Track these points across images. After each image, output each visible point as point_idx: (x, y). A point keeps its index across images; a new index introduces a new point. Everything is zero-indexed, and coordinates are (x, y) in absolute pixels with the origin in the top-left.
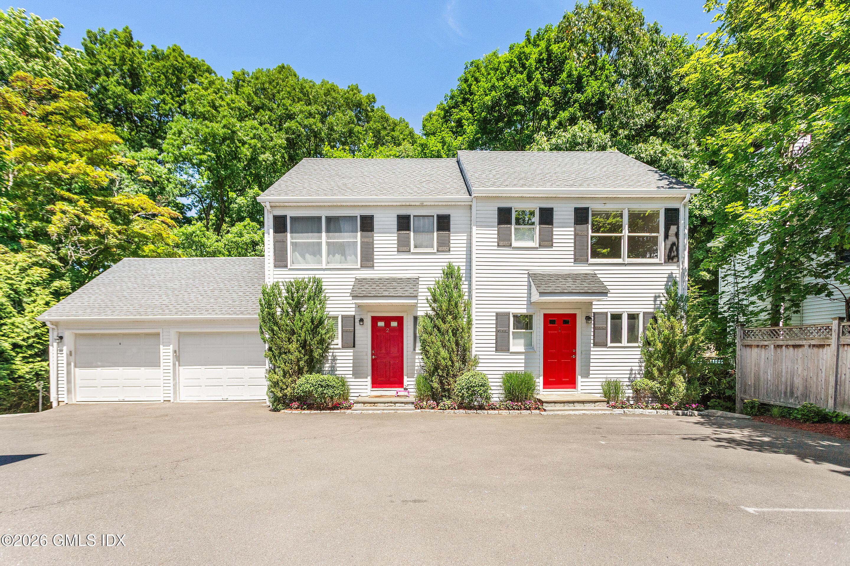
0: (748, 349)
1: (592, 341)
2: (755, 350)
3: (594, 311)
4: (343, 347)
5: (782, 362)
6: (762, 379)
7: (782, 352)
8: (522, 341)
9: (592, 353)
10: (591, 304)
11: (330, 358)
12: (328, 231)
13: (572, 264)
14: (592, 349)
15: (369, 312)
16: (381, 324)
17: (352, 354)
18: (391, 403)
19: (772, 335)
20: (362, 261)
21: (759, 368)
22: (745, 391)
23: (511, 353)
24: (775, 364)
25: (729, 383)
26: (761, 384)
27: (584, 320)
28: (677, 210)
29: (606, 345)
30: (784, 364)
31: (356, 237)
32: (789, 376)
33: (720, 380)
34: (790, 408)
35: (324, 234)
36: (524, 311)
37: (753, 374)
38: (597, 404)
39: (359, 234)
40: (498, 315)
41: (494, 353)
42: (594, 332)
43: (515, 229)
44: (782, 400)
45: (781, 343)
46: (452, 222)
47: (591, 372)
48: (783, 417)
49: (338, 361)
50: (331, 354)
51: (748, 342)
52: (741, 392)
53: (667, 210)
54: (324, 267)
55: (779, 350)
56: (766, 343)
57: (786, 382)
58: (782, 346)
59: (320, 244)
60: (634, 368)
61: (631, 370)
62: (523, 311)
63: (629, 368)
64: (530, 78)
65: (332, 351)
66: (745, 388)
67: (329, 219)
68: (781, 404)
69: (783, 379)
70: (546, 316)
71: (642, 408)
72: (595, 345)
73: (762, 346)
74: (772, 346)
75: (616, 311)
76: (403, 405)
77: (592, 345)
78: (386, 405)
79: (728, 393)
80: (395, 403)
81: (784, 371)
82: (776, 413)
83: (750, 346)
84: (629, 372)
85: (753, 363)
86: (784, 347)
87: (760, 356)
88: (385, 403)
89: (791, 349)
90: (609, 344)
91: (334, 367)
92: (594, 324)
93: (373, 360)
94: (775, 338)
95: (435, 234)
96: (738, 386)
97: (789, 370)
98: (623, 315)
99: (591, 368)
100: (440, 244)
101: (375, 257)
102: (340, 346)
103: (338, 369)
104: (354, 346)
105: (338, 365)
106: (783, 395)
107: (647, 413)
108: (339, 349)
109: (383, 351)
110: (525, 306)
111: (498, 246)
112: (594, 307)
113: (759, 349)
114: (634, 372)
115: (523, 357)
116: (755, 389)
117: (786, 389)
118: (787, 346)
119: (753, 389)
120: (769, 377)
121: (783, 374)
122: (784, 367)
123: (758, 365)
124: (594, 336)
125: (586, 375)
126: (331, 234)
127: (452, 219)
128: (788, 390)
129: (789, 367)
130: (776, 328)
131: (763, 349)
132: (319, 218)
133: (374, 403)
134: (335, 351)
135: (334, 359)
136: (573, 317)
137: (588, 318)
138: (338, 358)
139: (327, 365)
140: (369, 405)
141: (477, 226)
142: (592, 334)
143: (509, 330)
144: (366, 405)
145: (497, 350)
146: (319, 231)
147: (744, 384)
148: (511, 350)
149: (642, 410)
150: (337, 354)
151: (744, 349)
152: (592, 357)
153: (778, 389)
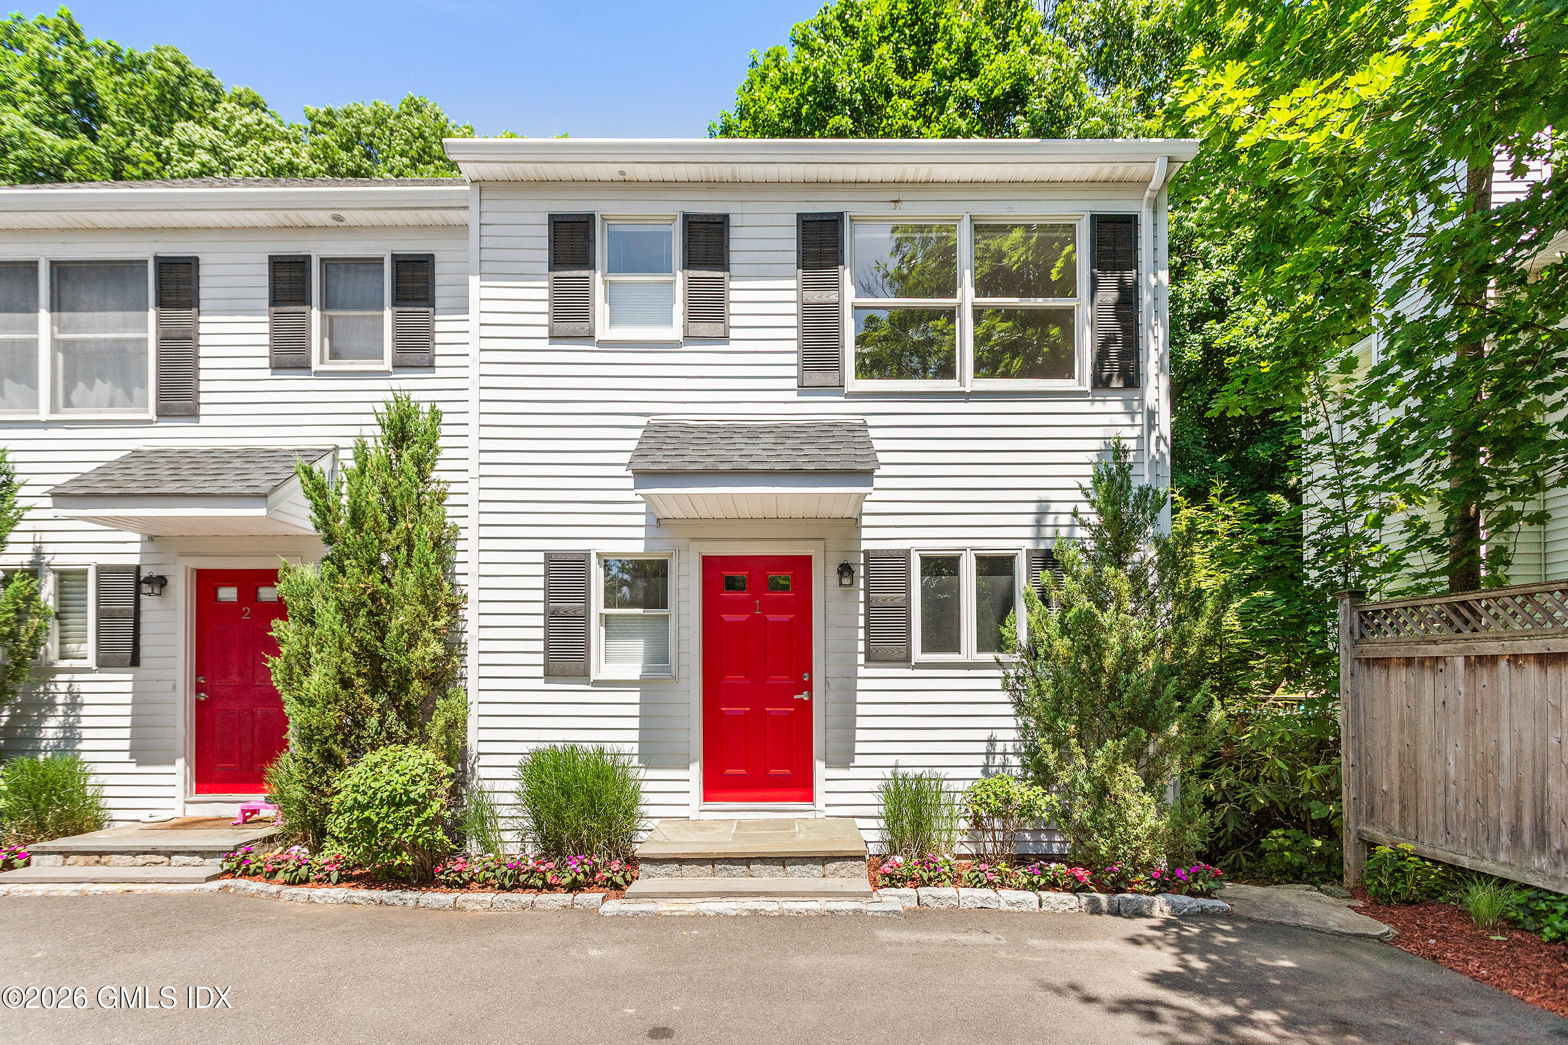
0: (1377, 672)
1: (861, 646)
2: (1401, 676)
3: (865, 545)
4: (104, 663)
5: (1496, 719)
6: (1427, 775)
7: (1495, 680)
8: (637, 647)
9: (861, 684)
10: (854, 523)
11: (60, 699)
12: (56, 305)
13: (793, 396)
14: (862, 672)
15: (183, 554)
16: (228, 594)
17: (129, 687)
18: (156, 852)
19: (1458, 623)
20: (160, 396)
21: (1415, 737)
22: (1371, 813)
23: (597, 683)
24: (1470, 722)
25: (1324, 779)
26: (1425, 792)
27: (833, 578)
28: (1129, 223)
29: (906, 660)
30: (1505, 725)
31: (144, 326)
32: (1527, 772)
33: (1294, 768)
34: (1539, 890)
35: (44, 316)
36: (638, 547)
37: (1394, 759)
38: (831, 867)
39: (152, 314)
40: (553, 561)
41: (540, 684)
42: (867, 615)
43: (610, 285)
44: (1502, 857)
45: (1491, 648)
46: (439, 279)
47: (859, 748)
48: (1514, 923)
49: (86, 710)
50: (63, 687)
51: (1376, 647)
52: (1358, 812)
53: (1101, 223)
54: (44, 414)
55: (1484, 675)
56: (1435, 651)
57: (1518, 792)
58: (1494, 659)
59: (32, 345)
60: (999, 735)
61: (992, 741)
62: (635, 546)
63: (985, 735)
64: (866, 57)
65: (66, 677)
66: (1371, 803)
67: (60, 269)
68: (1500, 871)
69: (1505, 781)
70: (711, 565)
71: (990, 883)
72: (871, 658)
73: (1422, 661)
74: (1460, 661)
75: (940, 546)
76: (197, 859)
77: (861, 659)
78: (140, 859)
79: (1317, 811)
80: (169, 854)
81: (1506, 749)
82: (1484, 909)
83: (1384, 662)
84: (983, 747)
85: (1395, 720)
86: (1503, 664)
87: (1418, 697)
88: (137, 853)
89: (1532, 670)
90: (918, 655)
91: (72, 727)
92: (867, 590)
93: (200, 707)
94: (1467, 633)
95: (388, 314)
96: (1347, 795)
97: (1527, 747)
98: (963, 562)
99: (860, 735)
100: (401, 346)
101: (203, 386)
102: (91, 662)
103: (86, 734)
104: (135, 661)
105: (85, 722)
106: (1505, 839)
107: (1004, 907)
108: (88, 670)
109: (234, 678)
110: (641, 532)
111: (553, 338)
112: (865, 533)
113: (1415, 670)
114: (999, 747)
115: (635, 697)
116: (1404, 808)
117: (1519, 817)
118: (1514, 659)
119: (1397, 807)
120: (1452, 771)
121: (1505, 760)
122: (1505, 736)
123: (1410, 726)
124: (867, 627)
125: (844, 758)
126: (65, 315)
127: (440, 269)
128: (1527, 821)
129: (1527, 736)
130: (1470, 597)
131: (1428, 674)
132: (32, 266)
133: (101, 854)
134: (77, 677)
135: (74, 704)
136: (801, 566)
137: (846, 570)
138: (86, 699)
139: (52, 722)
140: (82, 859)
141: (483, 275)
142: (861, 621)
143: (588, 610)
144: (72, 859)
145: (549, 675)
146: (31, 307)
147: (1369, 788)
148: (594, 676)
149: (987, 892)
150: (83, 687)
151: (1362, 673)
152: (861, 697)
153: (1486, 815)
